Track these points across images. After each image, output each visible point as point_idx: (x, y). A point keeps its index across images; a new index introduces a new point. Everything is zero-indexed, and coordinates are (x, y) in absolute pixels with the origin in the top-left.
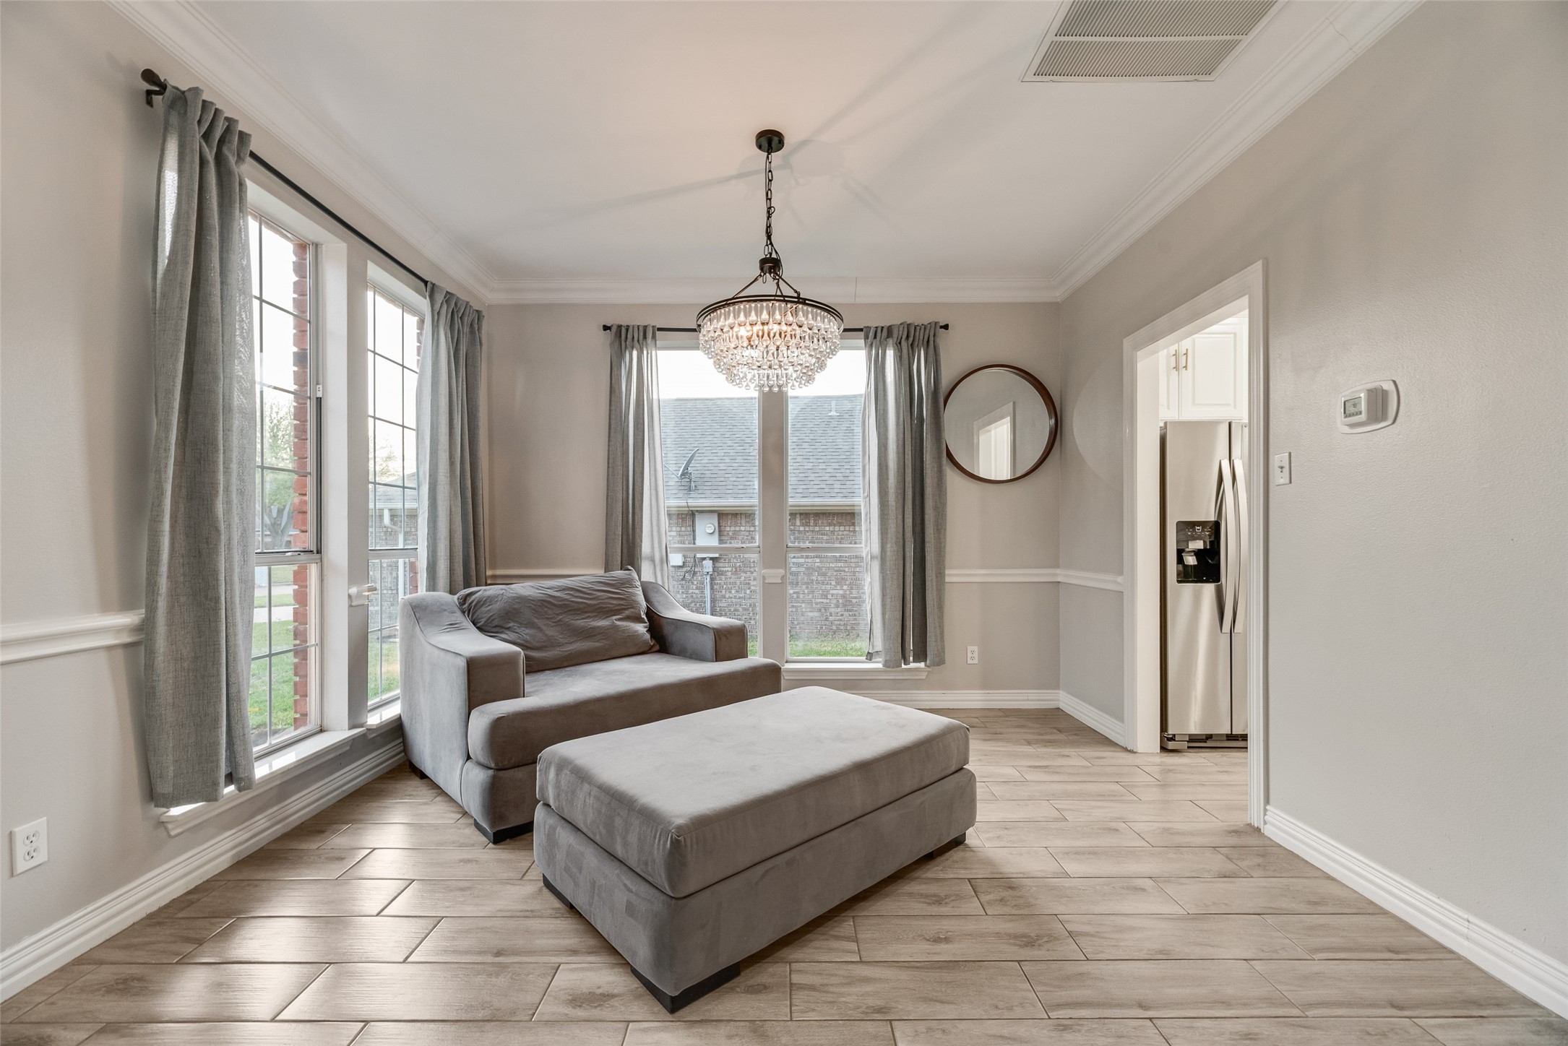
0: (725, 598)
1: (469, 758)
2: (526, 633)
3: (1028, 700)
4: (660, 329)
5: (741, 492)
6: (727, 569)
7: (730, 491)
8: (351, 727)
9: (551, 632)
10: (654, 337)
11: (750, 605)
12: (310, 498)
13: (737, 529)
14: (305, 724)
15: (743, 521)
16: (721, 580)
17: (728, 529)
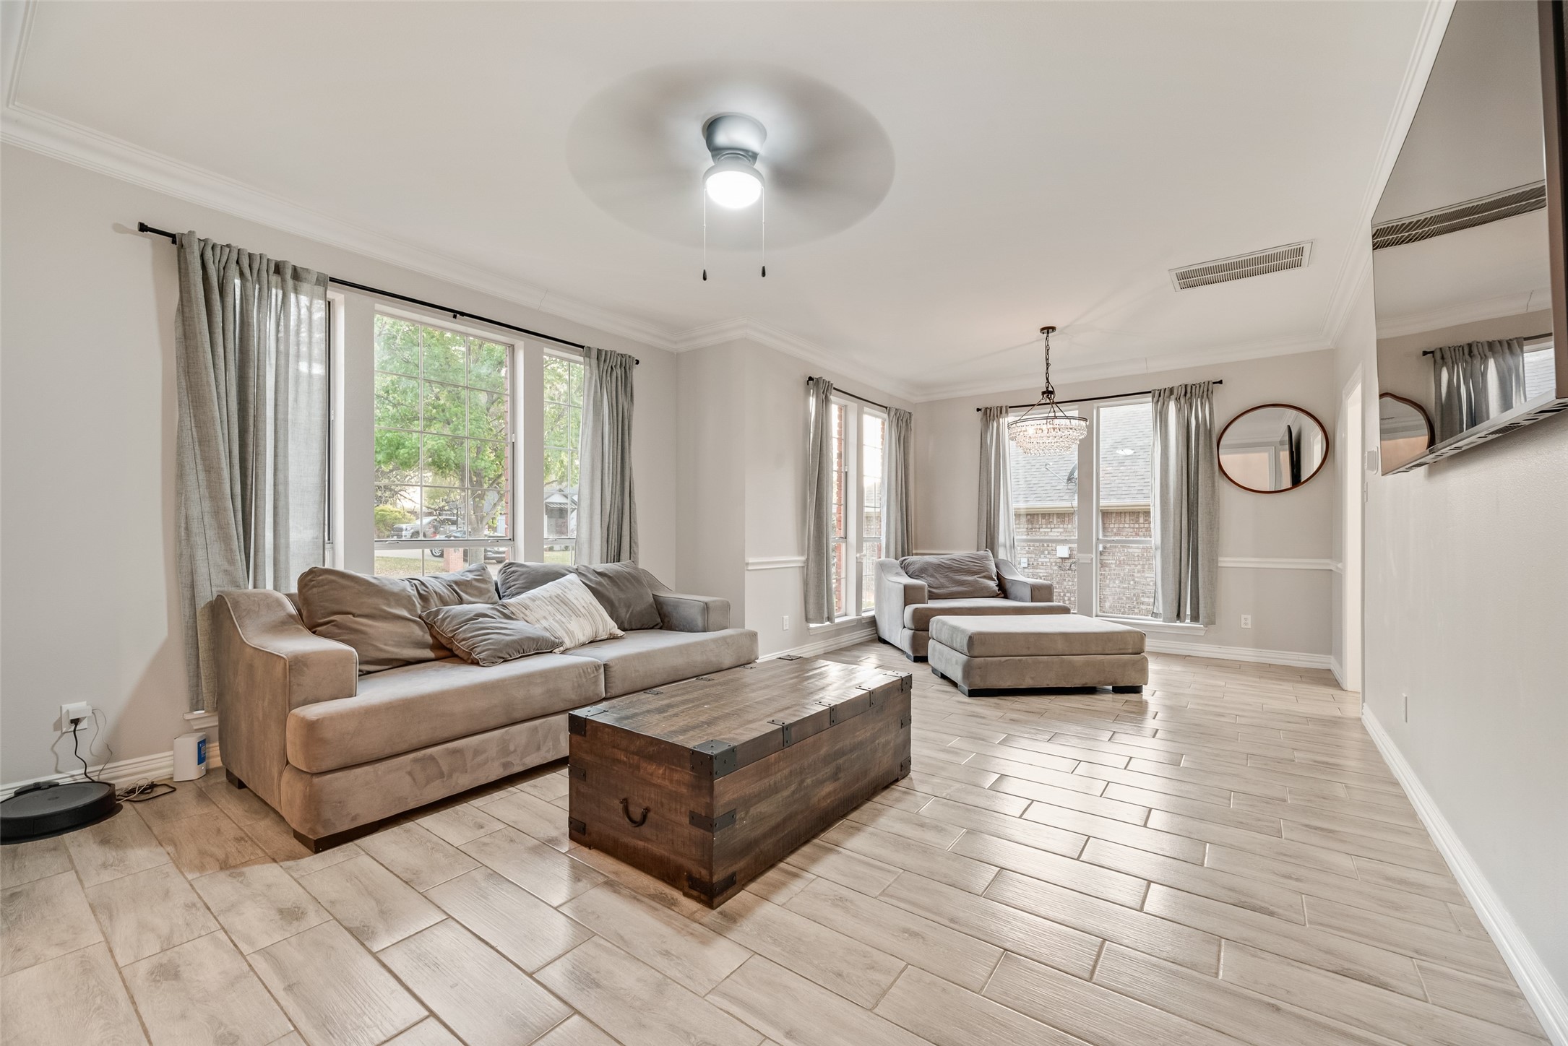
0: (1109, 587)
1: (904, 627)
2: (931, 580)
3: (1299, 660)
4: (1010, 407)
5: (1124, 493)
6: (1110, 562)
7: (1114, 493)
8: (857, 616)
9: (943, 580)
10: (1007, 412)
11: (1134, 595)
12: (842, 515)
13: (1121, 526)
14: (840, 611)
15: (1127, 519)
16: (1105, 571)
17: (1112, 526)
